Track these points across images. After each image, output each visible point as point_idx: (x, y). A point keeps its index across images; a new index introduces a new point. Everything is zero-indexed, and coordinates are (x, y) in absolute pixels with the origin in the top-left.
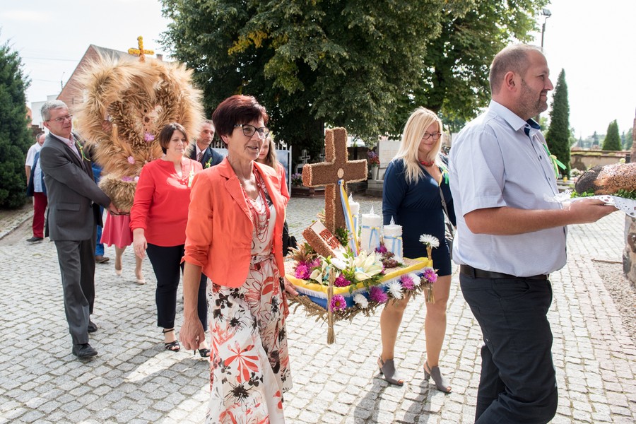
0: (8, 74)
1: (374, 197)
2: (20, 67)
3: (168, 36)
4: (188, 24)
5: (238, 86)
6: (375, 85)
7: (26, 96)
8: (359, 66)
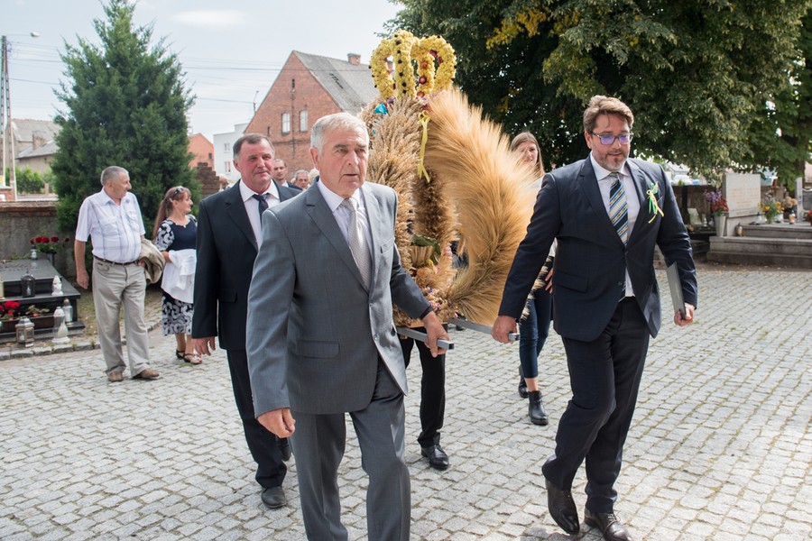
0: (162, 88)
1: (720, 263)
2: (179, 78)
3: (396, 26)
4: (426, 6)
5: (502, 97)
6: (720, 84)
7: (187, 120)
8: (694, 55)
